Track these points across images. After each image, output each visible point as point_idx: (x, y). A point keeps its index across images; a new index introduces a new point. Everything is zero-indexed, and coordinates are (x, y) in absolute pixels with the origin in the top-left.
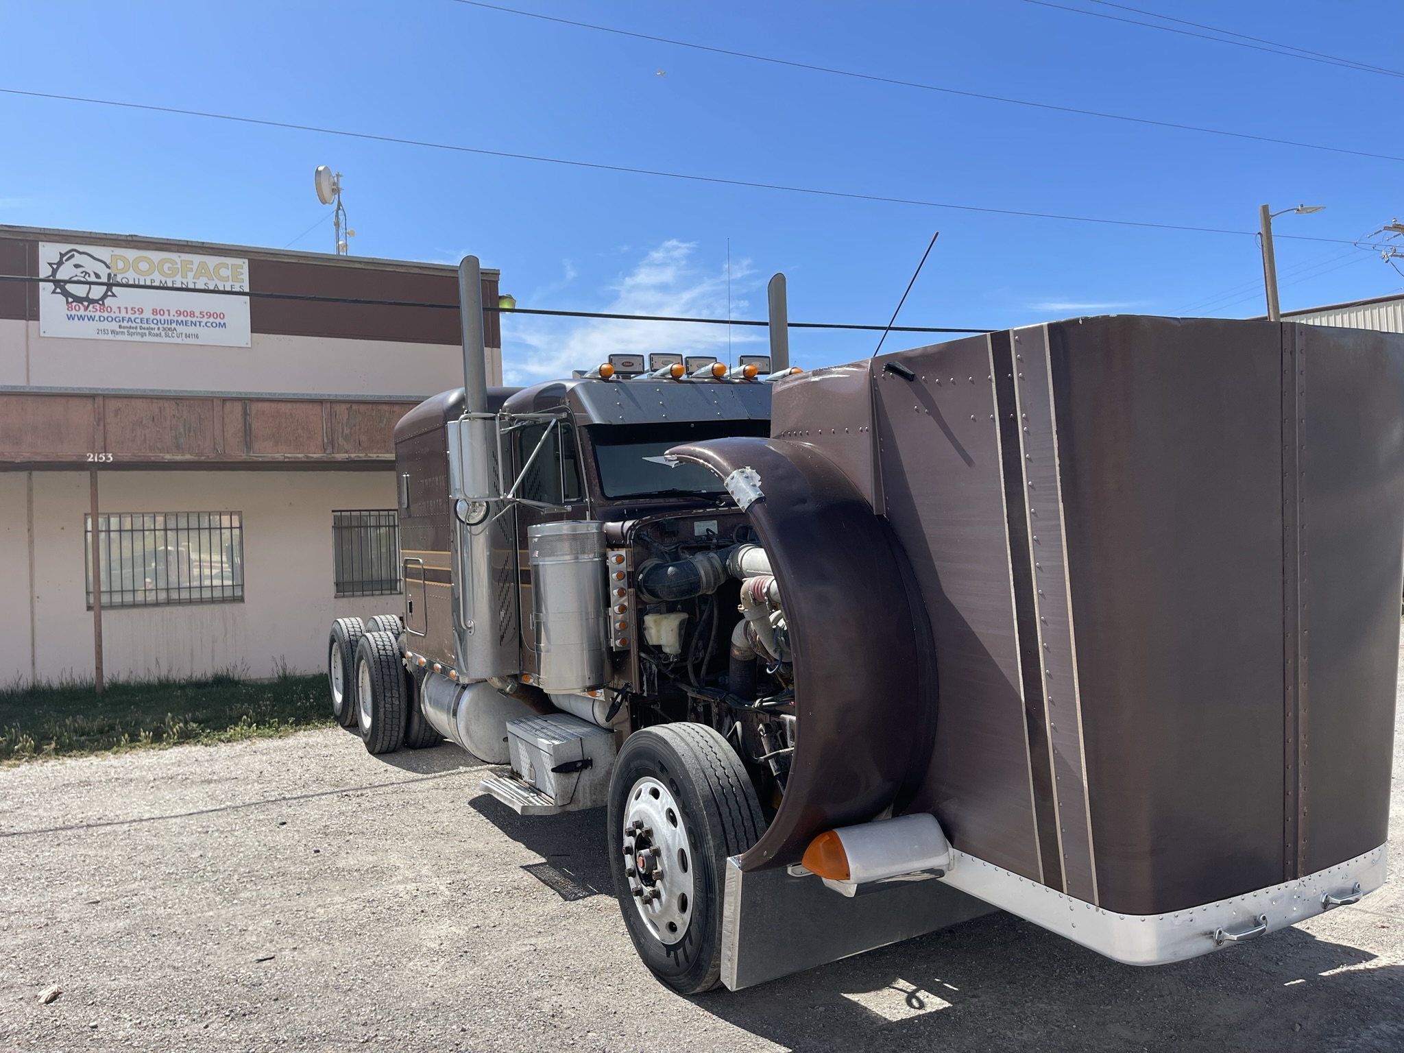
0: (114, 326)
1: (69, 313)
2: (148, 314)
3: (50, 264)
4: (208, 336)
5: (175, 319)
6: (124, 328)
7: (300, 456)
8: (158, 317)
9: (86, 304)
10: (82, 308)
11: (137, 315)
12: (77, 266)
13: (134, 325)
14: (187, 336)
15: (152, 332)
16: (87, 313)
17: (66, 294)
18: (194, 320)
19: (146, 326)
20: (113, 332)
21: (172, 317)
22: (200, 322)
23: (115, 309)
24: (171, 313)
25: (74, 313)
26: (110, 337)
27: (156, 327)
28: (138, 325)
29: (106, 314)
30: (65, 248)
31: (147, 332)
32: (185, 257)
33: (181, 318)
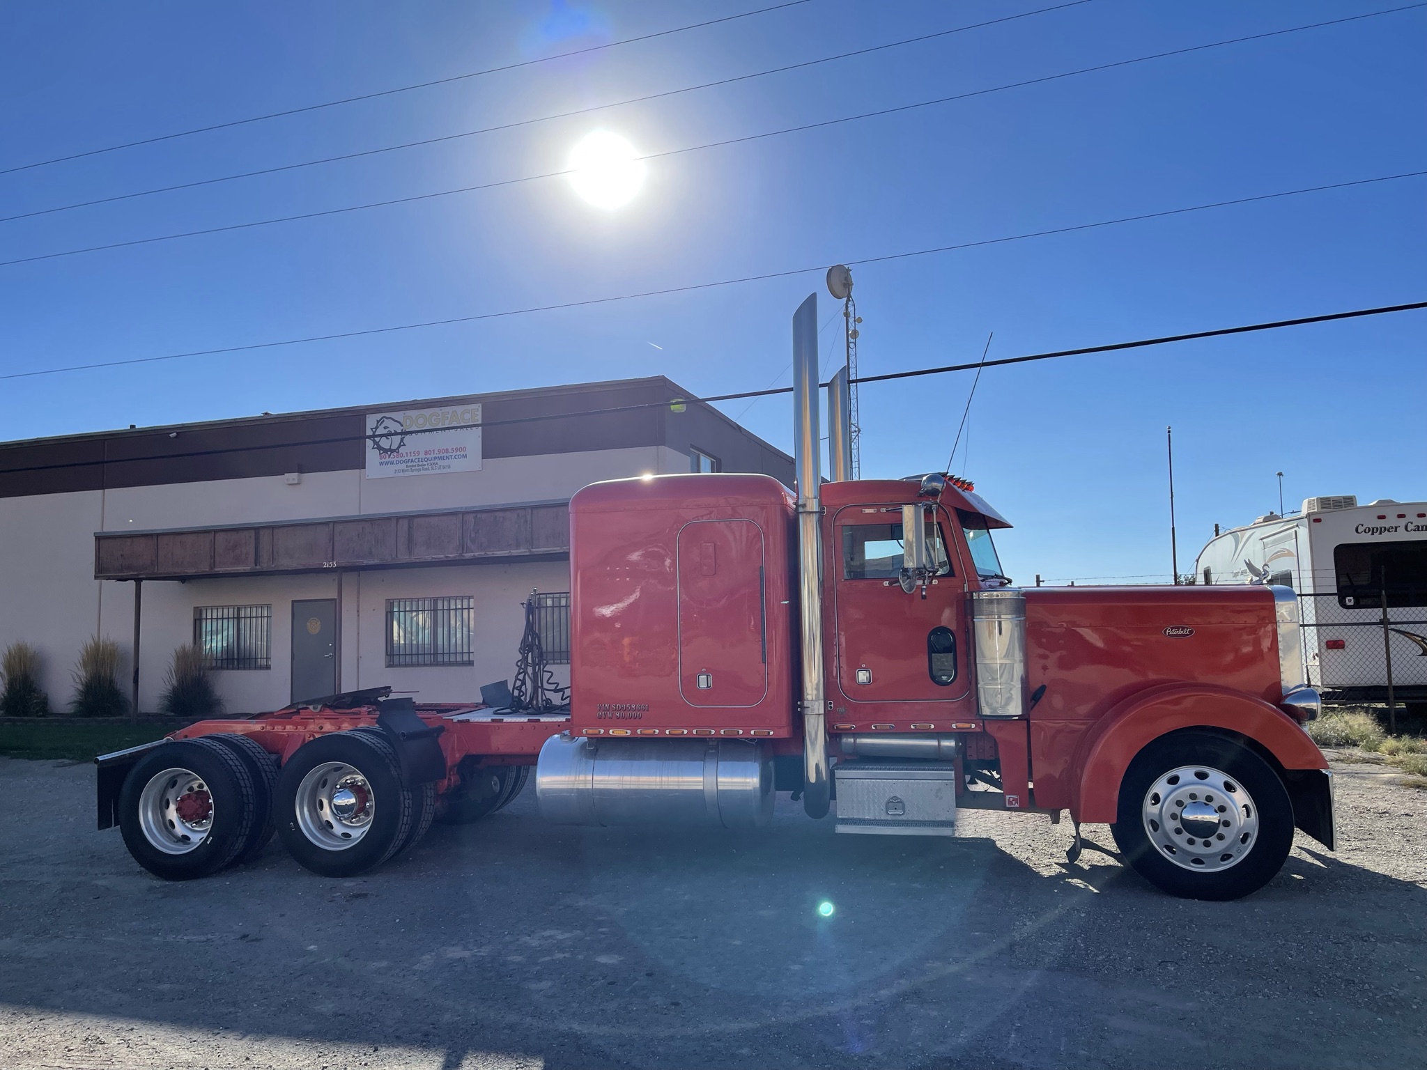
0: (403, 466)
1: (381, 461)
2: (422, 455)
3: (372, 429)
4: (457, 465)
5: (437, 456)
6: (410, 466)
7: (442, 556)
8: (428, 456)
9: (389, 453)
10: (387, 456)
11: (416, 457)
12: (385, 428)
13: (414, 464)
14: (444, 467)
15: (425, 467)
16: (390, 459)
17: (380, 448)
18: (447, 455)
19: (420, 463)
20: (403, 471)
21: (435, 455)
22: (451, 456)
23: (404, 455)
24: (435, 452)
25: (383, 460)
26: (401, 474)
27: (426, 463)
28: (417, 464)
29: (399, 459)
30: (379, 416)
31: (421, 467)
32: (445, 409)
33: (441, 455)
